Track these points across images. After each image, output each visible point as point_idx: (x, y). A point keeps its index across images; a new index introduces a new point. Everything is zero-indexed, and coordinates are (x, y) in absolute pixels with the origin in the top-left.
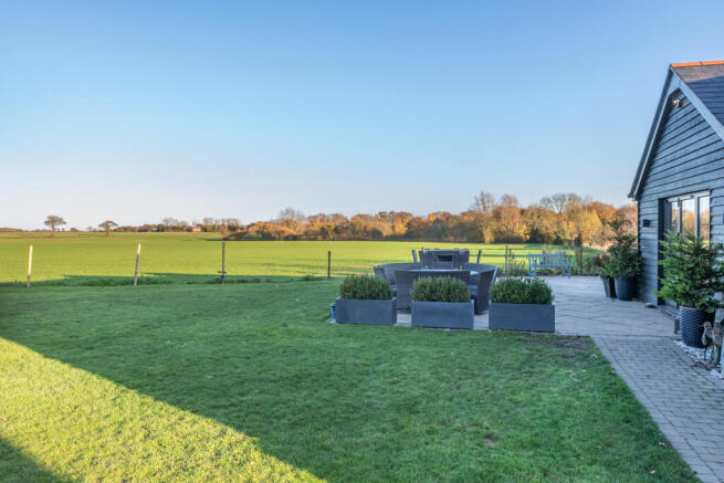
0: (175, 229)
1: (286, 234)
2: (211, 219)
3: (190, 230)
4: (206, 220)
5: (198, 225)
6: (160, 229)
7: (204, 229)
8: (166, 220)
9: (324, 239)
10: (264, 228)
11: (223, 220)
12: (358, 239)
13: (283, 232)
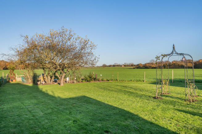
0: (117, 66)
1: (152, 67)
2: (126, 63)
3: (121, 66)
4: (125, 63)
5: (123, 65)
6: (114, 66)
7: (125, 66)
8: (115, 64)
9: (165, 68)
10: (145, 65)
11: (129, 63)
12: (176, 68)
13: (151, 66)
